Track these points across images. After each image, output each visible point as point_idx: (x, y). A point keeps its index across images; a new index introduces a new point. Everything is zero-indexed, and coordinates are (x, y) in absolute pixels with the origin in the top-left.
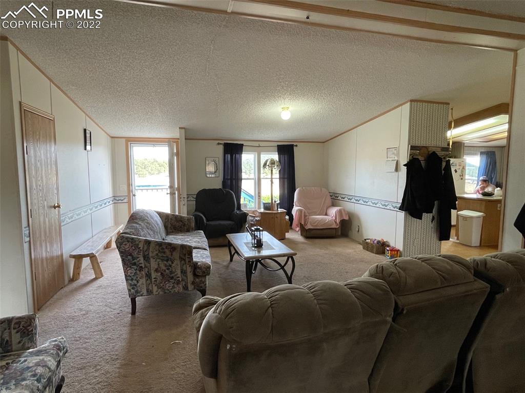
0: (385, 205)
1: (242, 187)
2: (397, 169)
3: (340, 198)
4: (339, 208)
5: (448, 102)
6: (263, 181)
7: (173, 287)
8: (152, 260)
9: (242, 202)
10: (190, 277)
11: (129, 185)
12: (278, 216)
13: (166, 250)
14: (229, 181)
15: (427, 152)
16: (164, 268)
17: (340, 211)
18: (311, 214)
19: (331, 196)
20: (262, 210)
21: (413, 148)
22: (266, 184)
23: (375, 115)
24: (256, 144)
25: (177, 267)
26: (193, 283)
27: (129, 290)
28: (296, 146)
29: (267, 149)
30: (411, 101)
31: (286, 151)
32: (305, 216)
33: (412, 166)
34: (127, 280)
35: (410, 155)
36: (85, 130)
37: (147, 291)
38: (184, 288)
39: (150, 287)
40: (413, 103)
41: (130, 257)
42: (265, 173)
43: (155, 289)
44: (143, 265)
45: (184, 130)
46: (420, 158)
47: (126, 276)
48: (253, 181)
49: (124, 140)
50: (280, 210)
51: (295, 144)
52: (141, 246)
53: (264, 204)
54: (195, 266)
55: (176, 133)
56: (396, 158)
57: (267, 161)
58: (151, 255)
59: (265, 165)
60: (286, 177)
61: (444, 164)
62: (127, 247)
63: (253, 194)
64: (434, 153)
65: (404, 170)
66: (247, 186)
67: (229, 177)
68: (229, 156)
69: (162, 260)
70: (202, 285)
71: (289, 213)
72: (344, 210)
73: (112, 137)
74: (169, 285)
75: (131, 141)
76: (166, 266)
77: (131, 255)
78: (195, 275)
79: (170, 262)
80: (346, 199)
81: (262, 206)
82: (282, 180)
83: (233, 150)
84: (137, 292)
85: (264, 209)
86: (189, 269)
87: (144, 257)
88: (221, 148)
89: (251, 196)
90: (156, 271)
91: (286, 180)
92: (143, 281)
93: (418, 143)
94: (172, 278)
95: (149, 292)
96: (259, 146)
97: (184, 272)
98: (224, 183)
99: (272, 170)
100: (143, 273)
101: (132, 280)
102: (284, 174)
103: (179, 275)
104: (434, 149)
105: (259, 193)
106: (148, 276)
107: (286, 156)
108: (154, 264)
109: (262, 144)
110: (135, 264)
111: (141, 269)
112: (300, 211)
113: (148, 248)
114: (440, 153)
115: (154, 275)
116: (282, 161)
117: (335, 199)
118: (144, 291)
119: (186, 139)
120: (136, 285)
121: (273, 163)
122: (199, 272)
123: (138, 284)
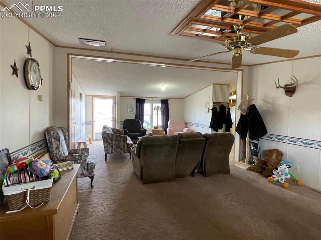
0: (205, 126)
1: (144, 119)
2: (208, 111)
3: (188, 124)
4: (187, 128)
5: (229, 84)
6: (154, 116)
7: (120, 151)
8: (113, 141)
9: (144, 125)
10: (126, 148)
11: (93, 116)
12: (160, 131)
13: (119, 137)
14: (138, 116)
15: (220, 105)
16: (117, 144)
17: (188, 130)
18: (175, 131)
19: (185, 123)
20: (153, 129)
21: (214, 103)
22: (155, 117)
23: (202, 88)
24: (151, 99)
25: (122, 143)
26: (127, 150)
27: (105, 151)
28: (170, 100)
29: (156, 101)
30: (213, 84)
31: (165, 102)
32: (172, 132)
33: (214, 110)
34: (104, 148)
35: (213, 106)
36: (80, 93)
37: (111, 152)
38: (124, 151)
39: (112, 151)
40: (214, 85)
41: (106, 140)
42: (155, 112)
43: (114, 151)
44: (110, 143)
45: (119, 93)
46: (217, 107)
47: (104, 146)
48: (149, 116)
49: (91, 96)
50: (161, 129)
51: (169, 99)
52: (110, 135)
53: (154, 126)
54: (128, 144)
55: (116, 94)
56: (208, 107)
57: (155, 107)
58: (113, 139)
59: (155, 108)
60: (165, 114)
61: (227, 110)
62: (106, 136)
63: (149, 123)
64: (223, 105)
65: (211, 111)
66: (146, 118)
67: (138, 114)
68: (139, 104)
69: (117, 141)
70: (130, 151)
71: (165, 131)
72: (190, 129)
73: (86, 95)
74: (118, 150)
75: (94, 97)
76: (118, 143)
77: (106, 139)
78: (128, 147)
79: (119, 142)
80: (191, 125)
81: (153, 128)
82: (163, 116)
83: (140, 102)
84: (108, 152)
85: (154, 128)
86: (126, 145)
87: (111, 140)
88: (135, 101)
89: (148, 124)
90: (115, 145)
91: (165, 116)
92: (110, 148)
93: (216, 101)
94: (120, 148)
95: (112, 152)
96: (152, 100)
97: (124, 146)
98: (136, 116)
99: (158, 111)
100: (110, 145)
101: (106, 148)
102: (164, 113)
103: (122, 147)
104: (223, 104)
105: (152, 122)
106: (112, 146)
107: (165, 105)
108: (114, 142)
109: (154, 99)
110: (107, 142)
111: (109, 144)
112: (170, 129)
113: (113, 137)
114: (225, 105)
115: (114, 146)
116: (163, 107)
117: (186, 124)
118: (110, 152)
119: (120, 96)
120: (107, 150)
121: (158, 108)
122: (129, 146)
123: (108, 149)
